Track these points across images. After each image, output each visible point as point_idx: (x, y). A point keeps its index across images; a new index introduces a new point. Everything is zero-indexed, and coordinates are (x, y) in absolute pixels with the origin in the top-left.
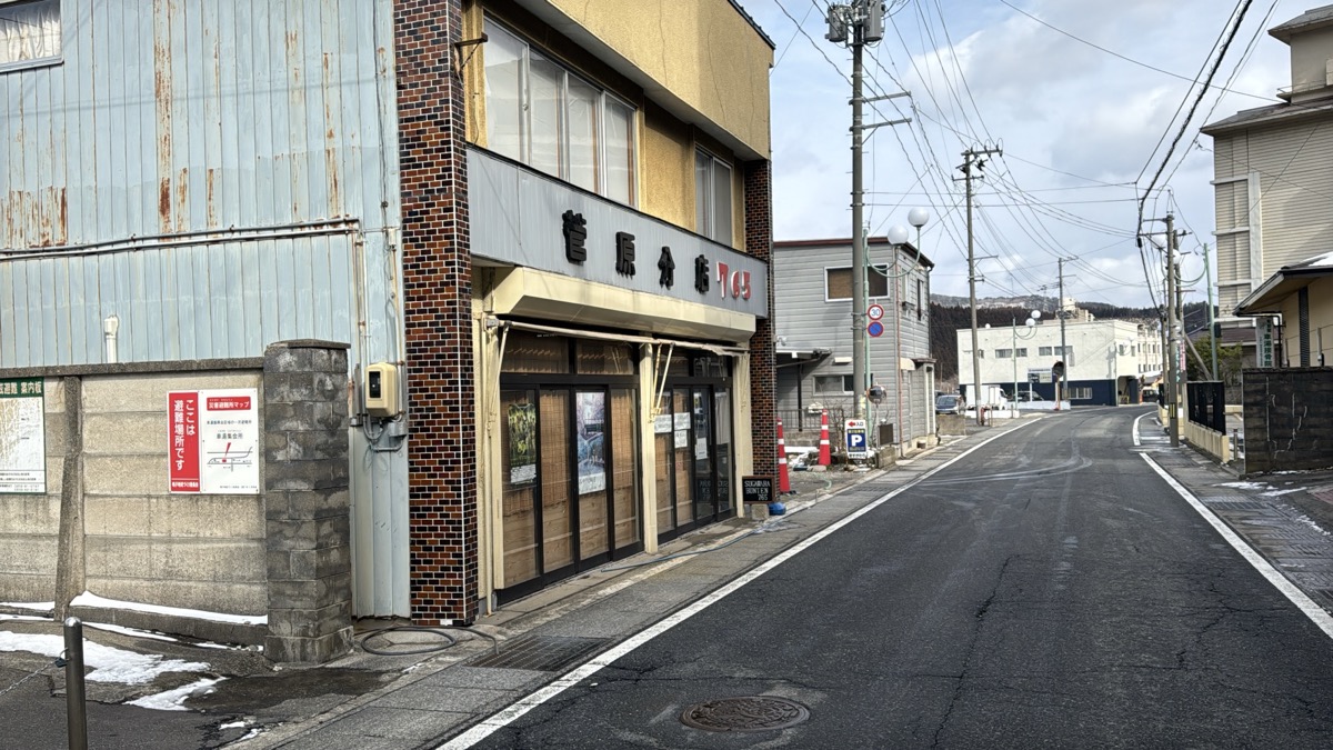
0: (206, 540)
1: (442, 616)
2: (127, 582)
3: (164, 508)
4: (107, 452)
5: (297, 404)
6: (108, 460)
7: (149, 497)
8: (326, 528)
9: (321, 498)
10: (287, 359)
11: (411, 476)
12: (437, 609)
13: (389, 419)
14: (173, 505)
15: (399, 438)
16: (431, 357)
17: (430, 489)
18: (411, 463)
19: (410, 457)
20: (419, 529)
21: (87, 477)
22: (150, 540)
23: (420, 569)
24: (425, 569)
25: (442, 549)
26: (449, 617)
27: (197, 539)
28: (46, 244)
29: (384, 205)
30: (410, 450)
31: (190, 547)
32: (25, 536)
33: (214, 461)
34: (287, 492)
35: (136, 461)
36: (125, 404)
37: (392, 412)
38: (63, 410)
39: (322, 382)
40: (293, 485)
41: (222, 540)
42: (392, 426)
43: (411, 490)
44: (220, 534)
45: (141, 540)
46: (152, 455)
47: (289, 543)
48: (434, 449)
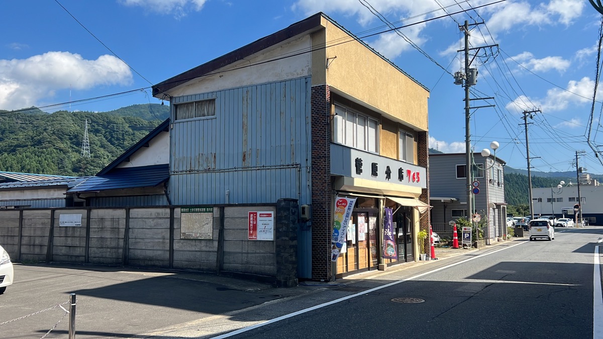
0: (258, 253)
1: (321, 279)
2: (235, 265)
3: (246, 244)
4: (231, 228)
5: (285, 216)
6: (231, 230)
7: (242, 241)
8: (292, 251)
9: (291, 242)
10: (283, 203)
11: (313, 237)
12: (320, 276)
13: (307, 221)
14: (249, 243)
15: (310, 226)
16: (319, 203)
17: (318, 241)
18: (313, 234)
19: (312, 232)
20: (315, 253)
21: (225, 235)
22: (242, 253)
23: (315, 264)
24: (316, 265)
25: (321, 259)
26: (324, 279)
27: (256, 253)
28: (209, 169)
29: (307, 160)
30: (312, 230)
31: (254, 255)
32: (206, 251)
33: (261, 231)
34: (282, 240)
35: (239, 231)
36: (236, 215)
37: (308, 219)
38: (219, 216)
39: (292, 210)
40: (284, 238)
41: (262, 253)
42: (308, 223)
43: (312, 241)
44: (262, 251)
45: (239, 253)
46: (243, 229)
47: (283, 254)
48: (319, 230)
